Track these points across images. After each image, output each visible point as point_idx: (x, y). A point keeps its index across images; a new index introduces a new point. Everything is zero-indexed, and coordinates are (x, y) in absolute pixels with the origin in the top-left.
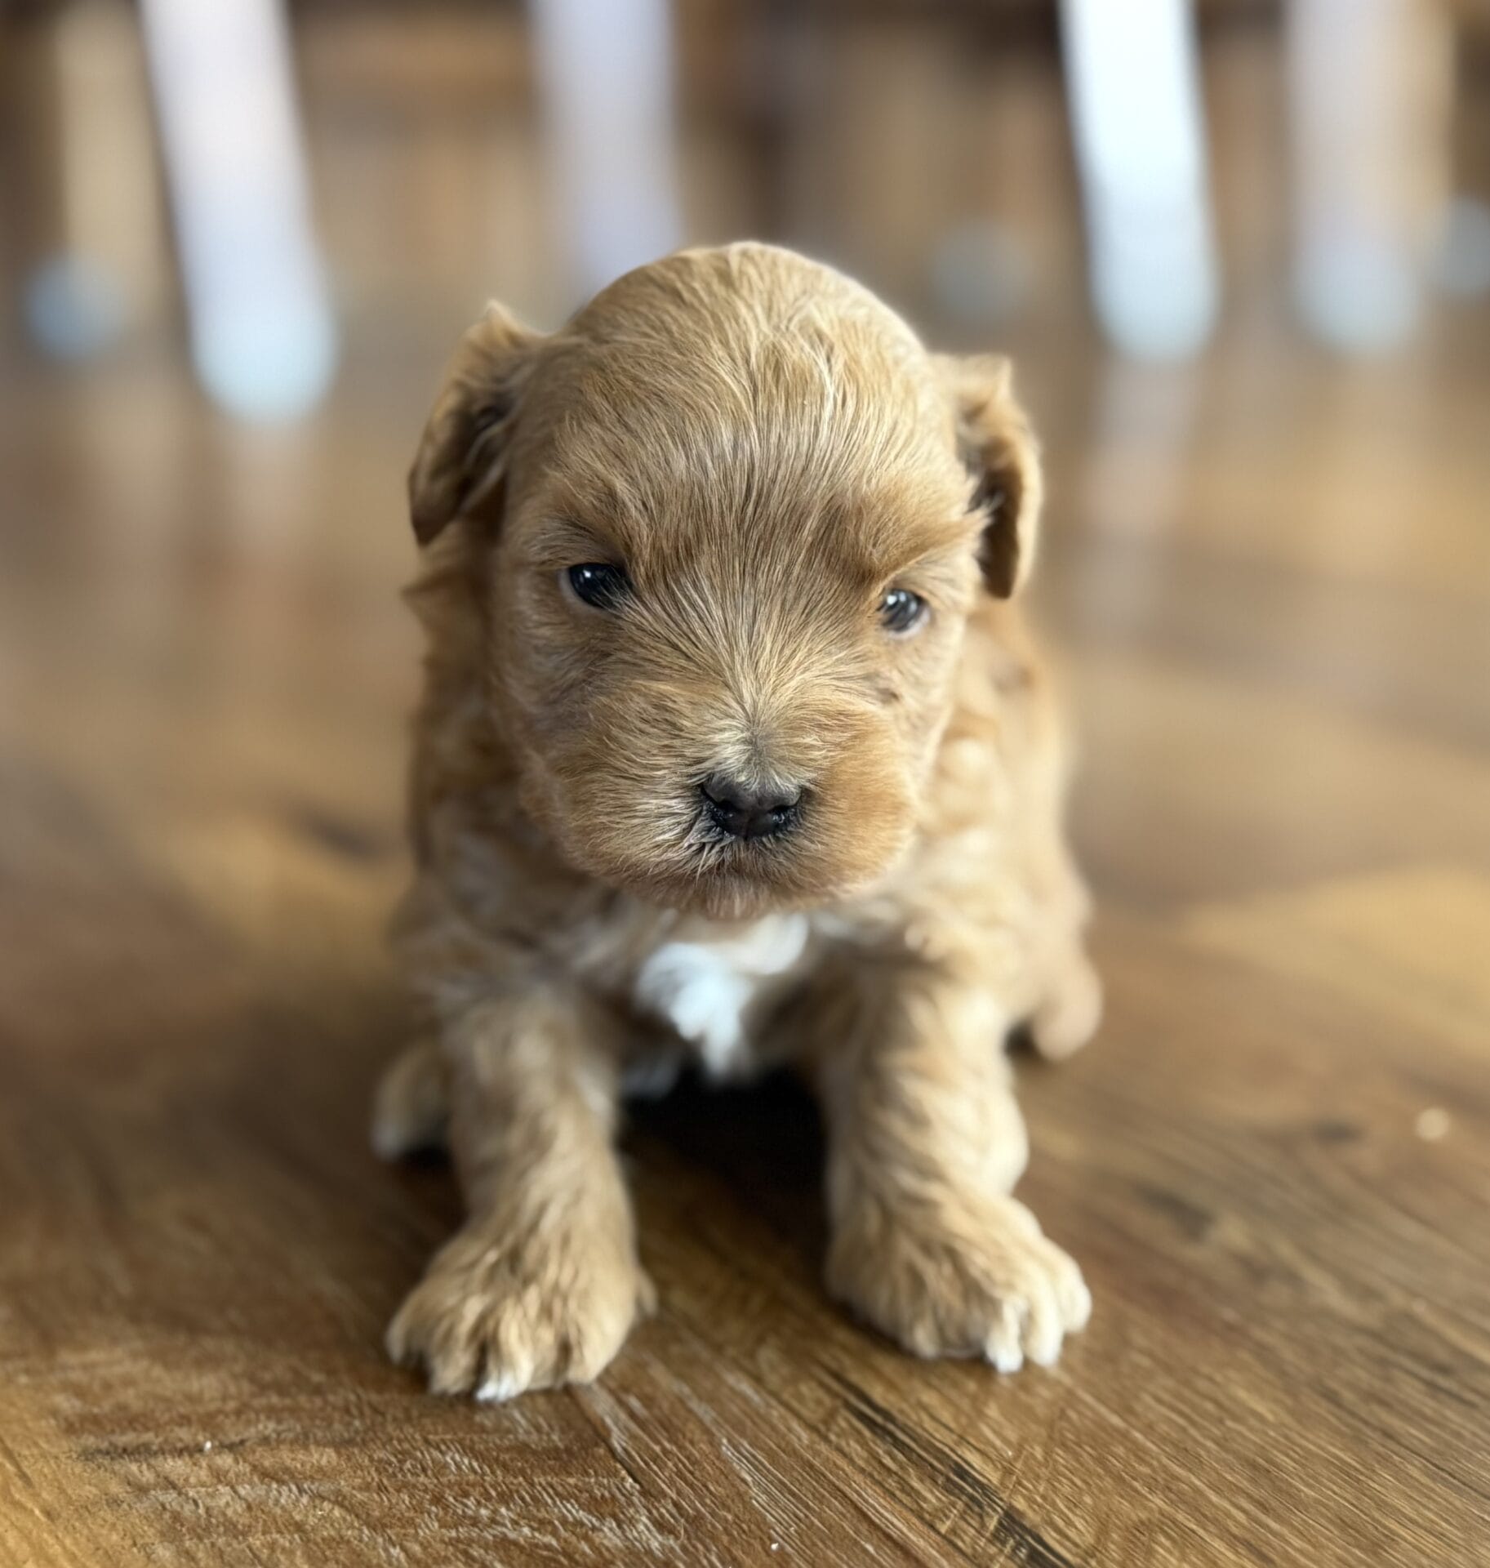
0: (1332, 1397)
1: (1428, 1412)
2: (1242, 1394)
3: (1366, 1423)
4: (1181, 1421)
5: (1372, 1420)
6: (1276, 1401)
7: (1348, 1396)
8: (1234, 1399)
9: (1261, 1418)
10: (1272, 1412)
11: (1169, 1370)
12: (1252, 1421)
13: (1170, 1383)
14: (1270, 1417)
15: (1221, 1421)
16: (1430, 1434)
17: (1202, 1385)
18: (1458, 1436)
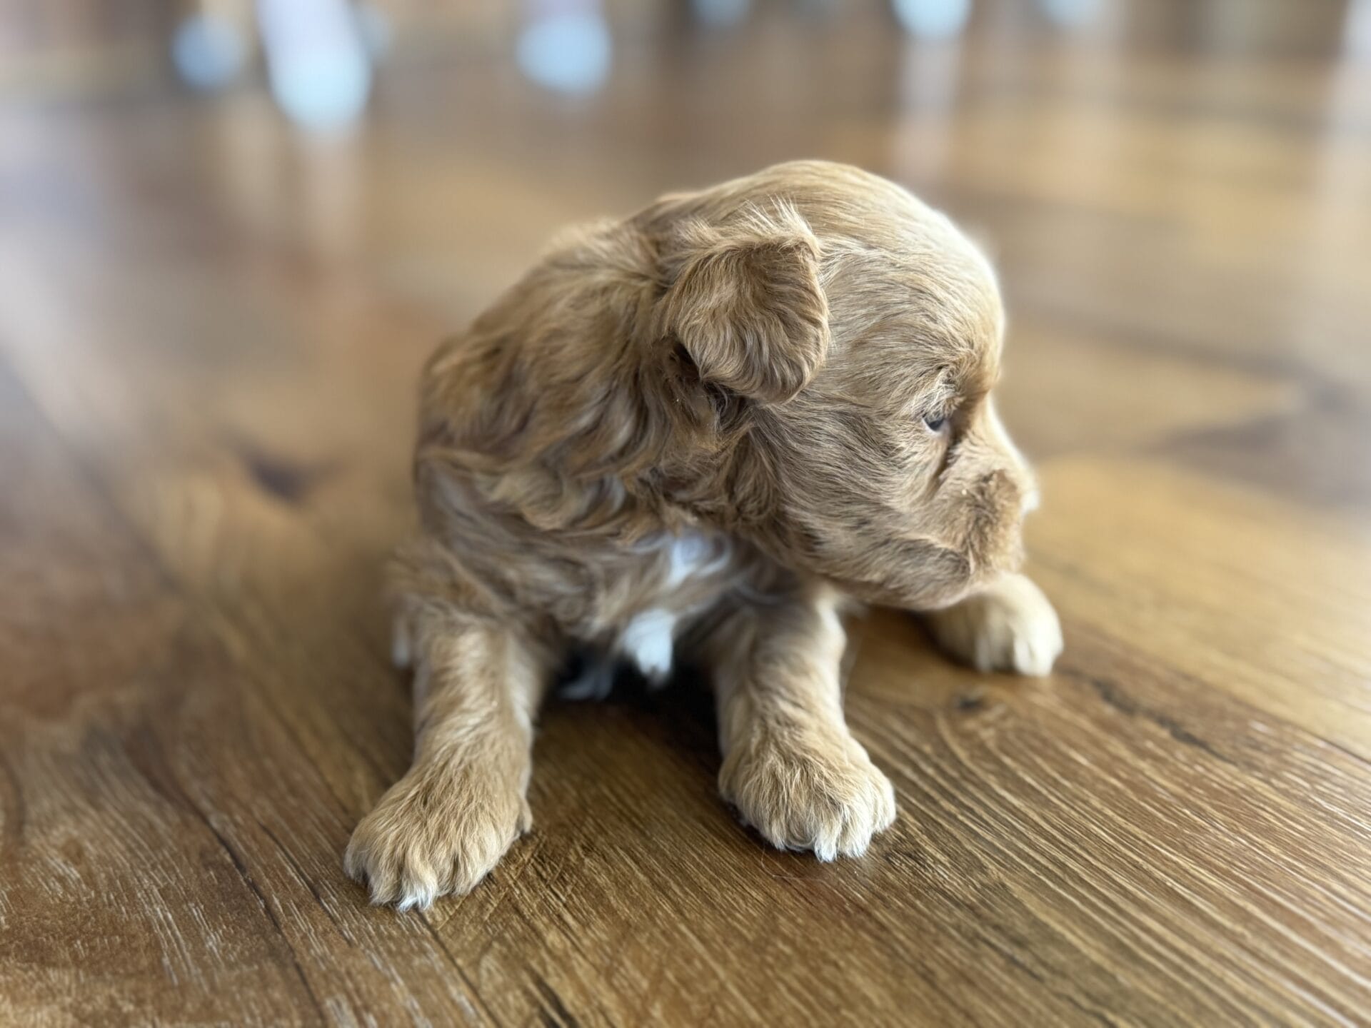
0: (928, 977)
1: (1005, 988)
2: (859, 980)
3: (953, 1004)
4: (806, 1012)
5: (959, 1002)
6: (885, 985)
7: (942, 975)
8: (851, 985)
9: (870, 1006)
10: (881, 998)
11: (803, 956)
12: (863, 1009)
13: (801, 970)
14: (877, 1002)
15: (836, 1010)
16: (1004, 1013)
17: (828, 971)
18: (1025, 1012)
